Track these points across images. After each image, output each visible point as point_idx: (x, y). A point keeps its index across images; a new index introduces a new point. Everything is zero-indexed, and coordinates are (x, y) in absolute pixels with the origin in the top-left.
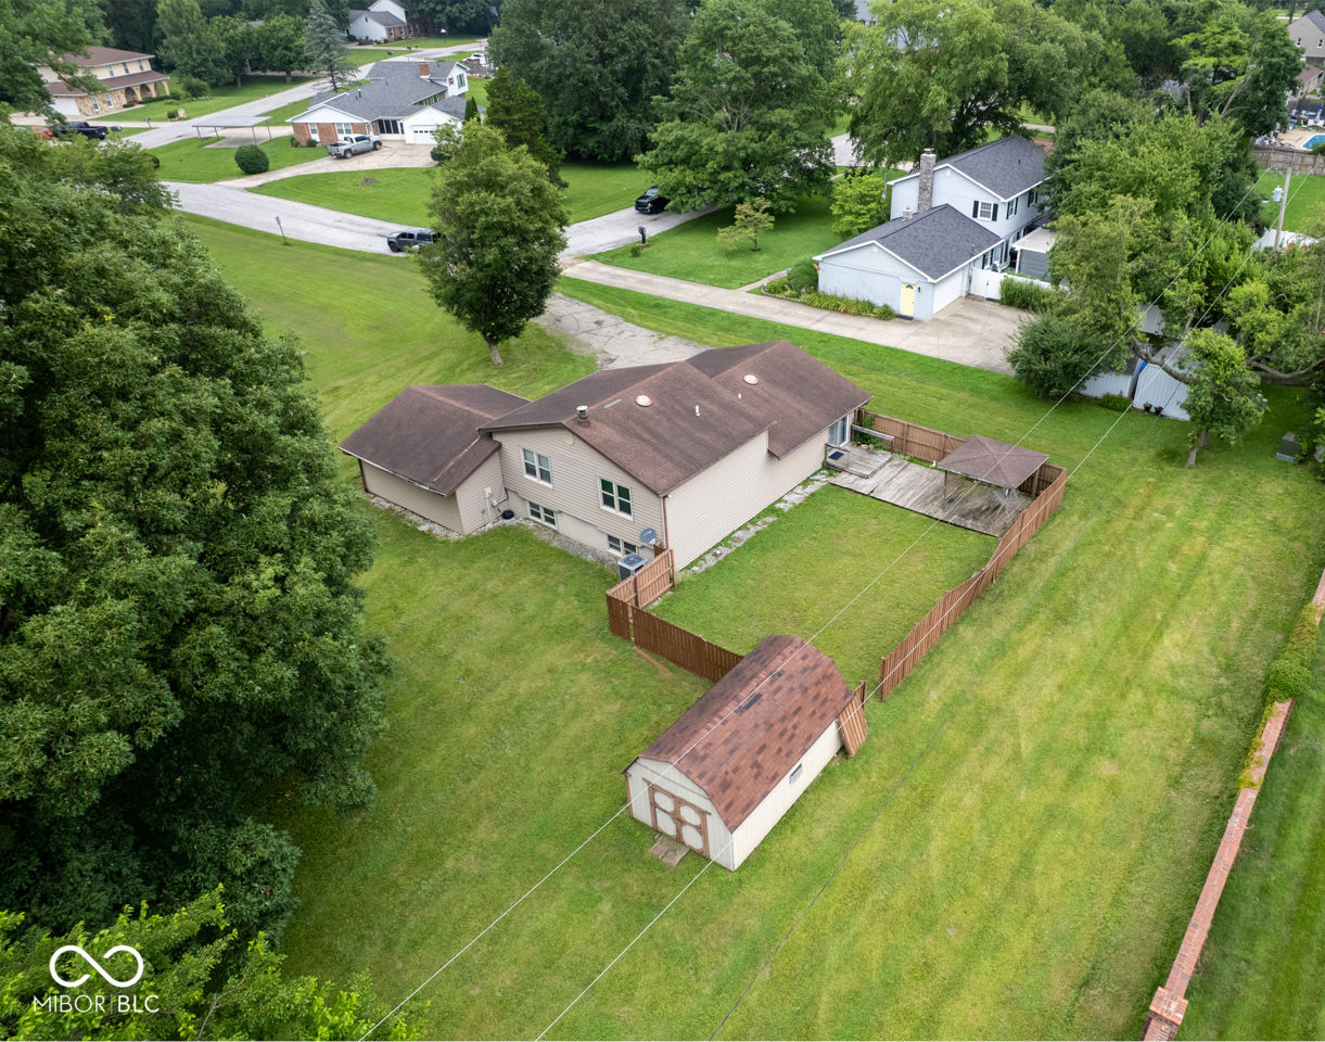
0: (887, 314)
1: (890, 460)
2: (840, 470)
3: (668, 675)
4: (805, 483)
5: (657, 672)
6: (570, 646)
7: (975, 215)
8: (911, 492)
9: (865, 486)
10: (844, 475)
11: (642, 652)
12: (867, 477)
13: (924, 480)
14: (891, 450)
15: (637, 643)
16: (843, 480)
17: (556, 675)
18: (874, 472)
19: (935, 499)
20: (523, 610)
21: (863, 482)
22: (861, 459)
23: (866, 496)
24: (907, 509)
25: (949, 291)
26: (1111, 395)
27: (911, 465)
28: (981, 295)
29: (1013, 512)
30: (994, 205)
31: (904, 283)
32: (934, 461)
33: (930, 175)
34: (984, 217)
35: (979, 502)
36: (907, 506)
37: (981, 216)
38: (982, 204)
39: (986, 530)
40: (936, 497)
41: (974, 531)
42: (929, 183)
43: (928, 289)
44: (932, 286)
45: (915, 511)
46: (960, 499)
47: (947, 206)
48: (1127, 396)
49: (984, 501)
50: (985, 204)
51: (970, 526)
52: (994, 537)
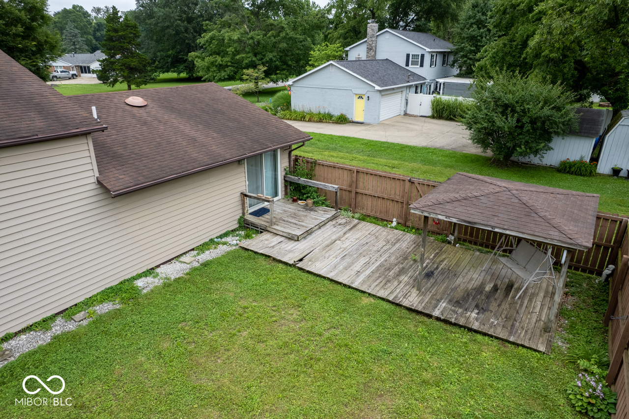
0: (342, 120)
1: (334, 218)
2: (260, 230)
4: (202, 248)
7: (407, 65)
8: (363, 261)
9: (290, 252)
10: (265, 236)
12: (296, 239)
13: (382, 243)
14: (336, 206)
16: (260, 243)
18: (309, 232)
19: (402, 272)
21: (291, 245)
22: (294, 216)
23: (290, 265)
24: (357, 290)
25: (391, 106)
26: (571, 161)
27: (363, 223)
28: (415, 114)
29: (542, 294)
30: (421, 54)
31: (356, 94)
32: (394, 220)
33: (374, 39)
34: (414, 65)
35: (475, 276)
36: (353, 286)
37: (412, 65)
38: (413, 55)
39: (511, 333)
40: (403, 268)
41: (485, 334)
42: (374, 45)
43: (375, 97)
44: (378, 94)
45: (369, 294)
46: (443, 272)
47: (387, 59)
48: (588, 161)
49: (483, 274)
50: (415, 55)
51: (476, 326)
52: (536, 351)
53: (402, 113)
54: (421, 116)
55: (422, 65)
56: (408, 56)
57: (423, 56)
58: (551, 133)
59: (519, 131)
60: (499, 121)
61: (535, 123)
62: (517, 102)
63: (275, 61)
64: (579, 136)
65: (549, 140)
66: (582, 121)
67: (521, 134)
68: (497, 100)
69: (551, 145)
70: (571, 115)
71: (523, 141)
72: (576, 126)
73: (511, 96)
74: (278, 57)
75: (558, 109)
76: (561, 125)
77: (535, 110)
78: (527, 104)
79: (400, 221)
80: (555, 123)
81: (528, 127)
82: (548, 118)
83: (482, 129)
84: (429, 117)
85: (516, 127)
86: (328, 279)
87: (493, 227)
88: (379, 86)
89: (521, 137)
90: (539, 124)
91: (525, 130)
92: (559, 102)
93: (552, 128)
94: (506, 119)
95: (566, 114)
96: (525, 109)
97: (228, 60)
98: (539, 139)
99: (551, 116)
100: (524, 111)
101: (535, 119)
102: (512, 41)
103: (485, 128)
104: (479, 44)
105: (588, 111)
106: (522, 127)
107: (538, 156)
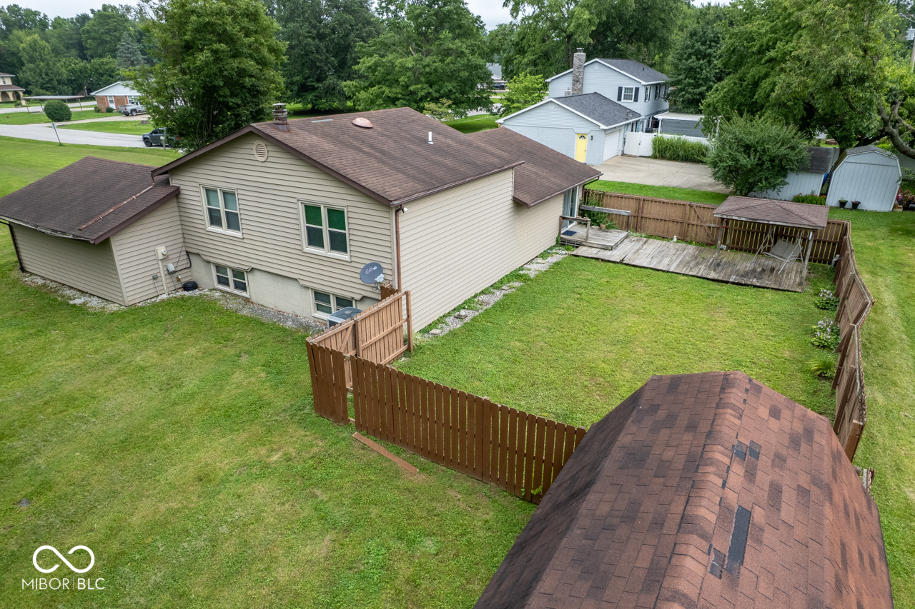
2: (578, 245)
3: (419, 479)
4: (543, 255)
5: (397, 474)
6: (244, 436)
7: (619, 99)
8: (667, 260)
9: (611, 256)
10: (585, 248)
11: (368, 441)
12: (609, 249)
13: (673, 251)
15: (359, 427)
16: (584, 252)
17: (210, 487)
19: (698, 264)
20: (180, 386)
21: (608, 253)
22: (597, 235)
23: (618, 263)
24: (674, 273)
25: (611, 146)
26: (803, 195)
27: (651, 240)
28: (634, 154)
29: (794, 272)
30: (636, 88)
31: (578, 134)
32: (675, 237)
33: (581, 70)
34: (627, 99)
35: (748, 265)
36: (671, 270)
37: (624, 99)
38: (625, 89)
39: (780, 286)
40: (698, 262)
41: (764, 288)
42: (581, 76)
43: (599, 136)
44: (603, 133)
45: (683, 274)
46: (725, 263)
47: (596, 93)
48: (818, 195)
49: (753, 264)
50: (628, 89)
51: (758, 284)
52: (795, 292)
53: (620, 153)
54: (640, 156)
55: (636, 100)
56: (620, 89)
57: (637, 90)
58: (787, 169)
59: (759, 168)
60: (744, 160)
61: (774, 161)
62: (758, 143)
63: (455, 93)
64: (810, 172)
65: (785, 176)
66: (813, 159)
67: (761, 171)
68: (739, 141)
69: (787, 180)
70: (804, 153)
71: (764, 177)
72: (808, 163)
73: (752, 137)
74: (458, 87)
75: (793, 148)
76: (795, 163)
77: (773, 149)
78: (768, 144)
79: (680, 238)
80: (791, 160)
81: (767, 164)
82: (785, 156)
83: (727, 166)
84: (649, 157)
85: (757, 164)
86: (651, 268)
87: (768, 221)
88: (604, 124)
89: (761, 173)
90: (777, 162)
91: (764, 167)
92: (793, 142)
93: (788, 165)
94: (749, 157)
95: (800, 153)
96: (765, 149)
97: (398, 91)
98: (777, 175)
99: (788, 155)
100: (764, 151)
101: (774, 157)
102: (741, 80)
103: (730, 166)
104: (698, 76)
105: (817, 150)
106: (761, 165)
107: (776, 190)
